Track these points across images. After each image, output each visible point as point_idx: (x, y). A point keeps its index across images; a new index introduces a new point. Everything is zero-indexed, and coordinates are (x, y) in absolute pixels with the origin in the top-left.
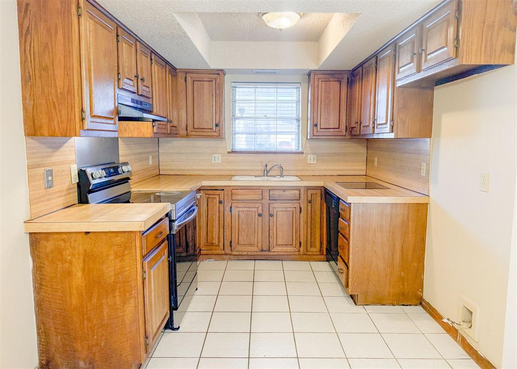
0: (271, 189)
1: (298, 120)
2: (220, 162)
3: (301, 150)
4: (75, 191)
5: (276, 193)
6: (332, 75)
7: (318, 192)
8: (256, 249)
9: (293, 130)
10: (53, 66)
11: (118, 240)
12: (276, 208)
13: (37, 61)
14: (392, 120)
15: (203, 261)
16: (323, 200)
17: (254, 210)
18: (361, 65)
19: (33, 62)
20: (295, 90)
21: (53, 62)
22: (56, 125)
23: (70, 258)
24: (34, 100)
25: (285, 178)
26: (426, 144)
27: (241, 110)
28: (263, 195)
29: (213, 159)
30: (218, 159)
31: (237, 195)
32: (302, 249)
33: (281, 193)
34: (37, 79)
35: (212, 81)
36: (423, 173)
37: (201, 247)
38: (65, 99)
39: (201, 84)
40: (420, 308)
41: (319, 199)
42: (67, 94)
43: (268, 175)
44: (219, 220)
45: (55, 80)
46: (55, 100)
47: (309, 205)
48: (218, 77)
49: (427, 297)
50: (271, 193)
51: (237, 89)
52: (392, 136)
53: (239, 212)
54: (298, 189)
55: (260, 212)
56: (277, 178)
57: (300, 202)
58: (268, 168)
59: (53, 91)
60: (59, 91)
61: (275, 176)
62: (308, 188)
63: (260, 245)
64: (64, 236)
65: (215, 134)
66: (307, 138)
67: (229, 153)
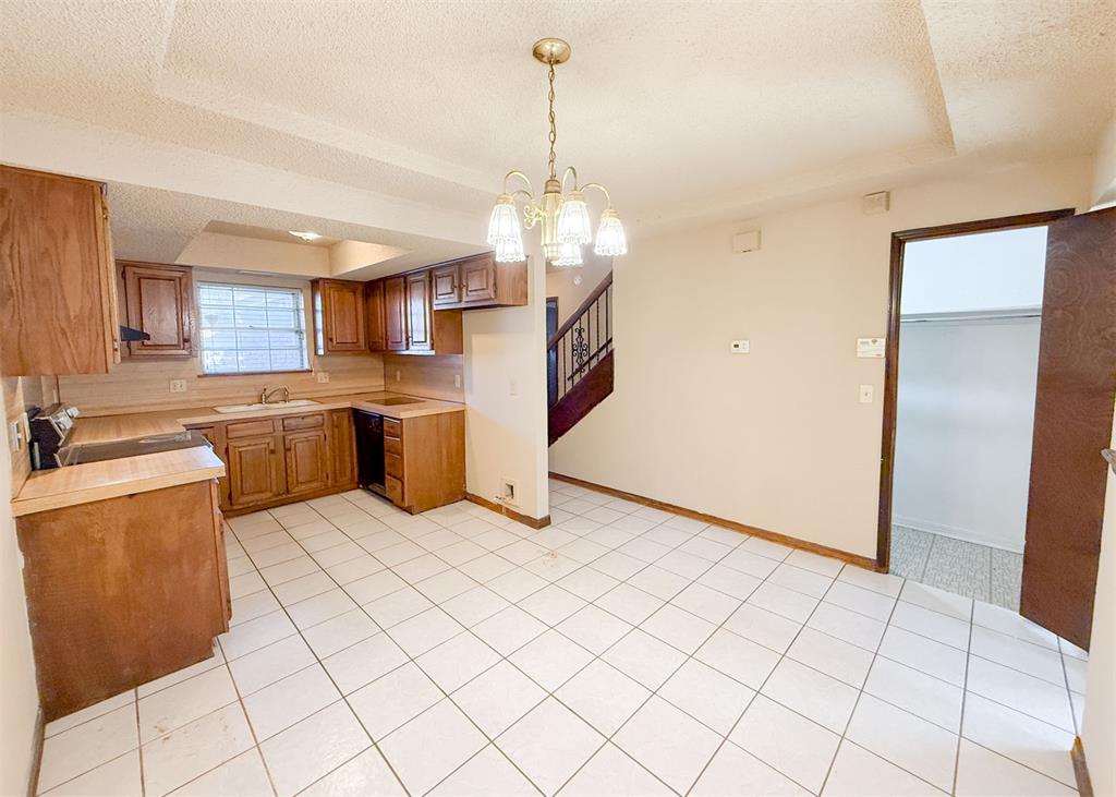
0: (284, 418)
1: (299, 332)
2: (184, 391)
3: (306, 367)
5: (292, 422)
6: (346, 285)
7: (346, 415)
8: (269, 495)
9: (294, 344)
10: (60, 279)
11: (184, 494)
12: (293, 439)
13: (26, 271)
14: (432, 339)
16: (352, 422)
17: (263, 446)
18: (384, 280)
19: (17, 271)
20: (291, 296)
21: (59, 275)
22: (68, 360)
23: (100, 535)
24: (21, 326)
25: (293, 403)
26: (457, 359)
27: (210, 319)
28: (275, 426)
29: (172, 386)
30: (181, 386)
31: (235, 431)
32: (330, 481)
34: (26, 296)
35: (173, 280)
36: (458, 385)
38: (84, 325)
39: (154, 284)
40: (465, 501)
41: (346, 422)
42: (89, 320)
43: (269, 400)
45: (64, 298)
46: (64, 325)
47: (336, 430)
48: (185, 276)
49: (469, 490)
50: (285, 422)
52: (433, 353)
53: (240, 452)
54: (320, 414)
55: (272, 447)
56: (281, 405)
57: (324, 427)
58: (268, 393)
59: (62, 314)
60: (72, 314)
61: (276, 402)
62: (332, 411)
63: (274, 489)
64: (90, 507)
65: (184, 352)
66: (316, 353)
67: (199, 376)
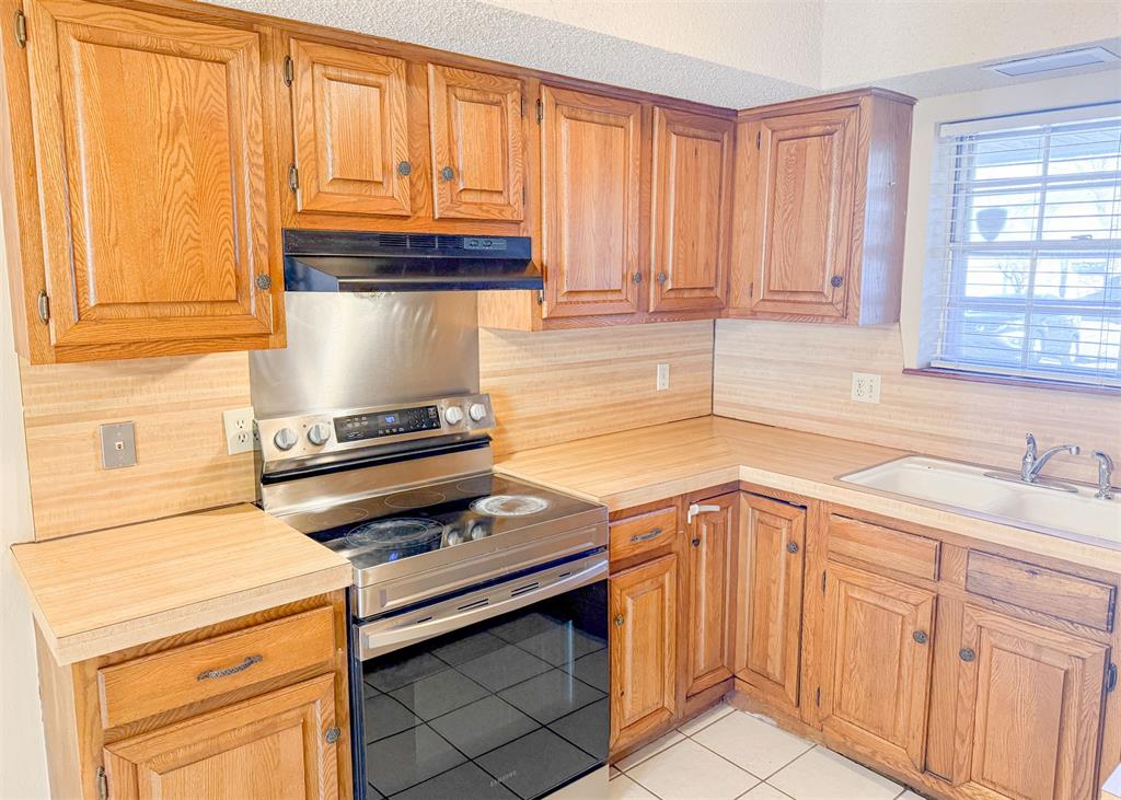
0: (976, 549)
2: (876, 400)
4: (247, 473)
5: (998, 569)
12: (990, 631)
15: (743, 710)
17: (902, 609)
27: (993, 219)
28: (944, 564)
30: (870, 389)
31: (847, 537)
33: (1018, 576)
35: (831, 134)
37: (737, 668)
39: (797, 149)
43: (1042, 475)
44: (787, 604)
48: (853, 117)
50: (976, 563)
51: (980, 146)
53: (848, 598)
54: (1106, 581)
55: (924, 624)
57: (1114, 640)
65: (831, 310)
67: (906, 371)
